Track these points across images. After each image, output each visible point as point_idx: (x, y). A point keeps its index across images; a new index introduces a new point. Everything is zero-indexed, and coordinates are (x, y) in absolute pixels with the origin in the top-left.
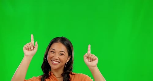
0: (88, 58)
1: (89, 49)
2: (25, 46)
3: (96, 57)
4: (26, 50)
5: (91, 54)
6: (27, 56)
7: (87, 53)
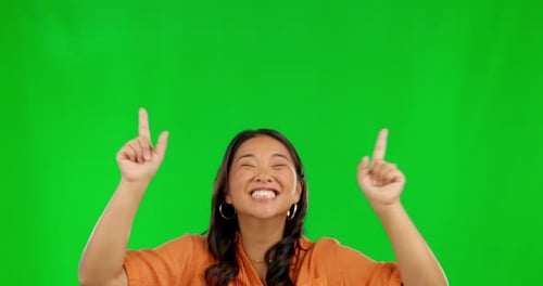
0: (371, 173)
1: (382, 142)
2: (125, 149)
3: (398, 174)
4: (128, 161)
5: (383, 162)
6: (131, 180)
7: (371, 155)
